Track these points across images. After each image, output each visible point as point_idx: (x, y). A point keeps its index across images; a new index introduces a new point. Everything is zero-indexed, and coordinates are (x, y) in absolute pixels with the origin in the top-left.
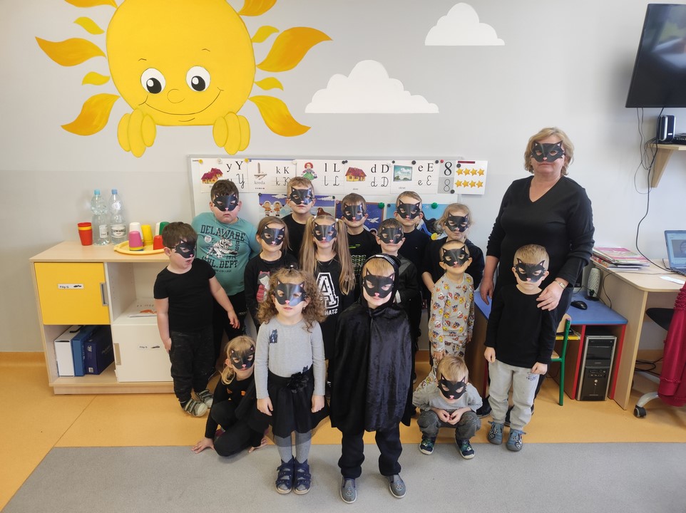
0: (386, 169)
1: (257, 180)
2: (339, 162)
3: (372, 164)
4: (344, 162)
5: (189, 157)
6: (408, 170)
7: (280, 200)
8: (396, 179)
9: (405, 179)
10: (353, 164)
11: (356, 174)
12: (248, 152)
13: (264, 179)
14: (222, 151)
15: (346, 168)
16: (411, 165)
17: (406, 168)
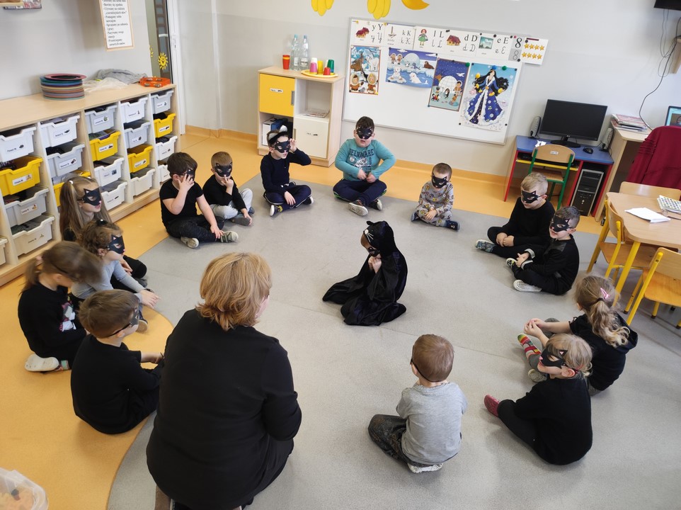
0: (475, 38)
1: (390, 38)
2: (444, 31)
3: (465, 34)
4: (447, 31)
5: (350, 19)
6: (490, 41)
7: (402, 53)
8: (481, 46)
9: (487, 48)
10: (453, 33)
11: (454, 40)
12: (387, 18)
13: (394, 38)
14: (372, 17)
15: (448, 35)
16: (492, 37)
17: (489, 39)
